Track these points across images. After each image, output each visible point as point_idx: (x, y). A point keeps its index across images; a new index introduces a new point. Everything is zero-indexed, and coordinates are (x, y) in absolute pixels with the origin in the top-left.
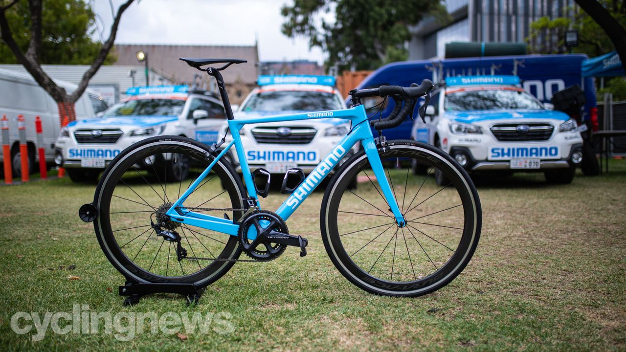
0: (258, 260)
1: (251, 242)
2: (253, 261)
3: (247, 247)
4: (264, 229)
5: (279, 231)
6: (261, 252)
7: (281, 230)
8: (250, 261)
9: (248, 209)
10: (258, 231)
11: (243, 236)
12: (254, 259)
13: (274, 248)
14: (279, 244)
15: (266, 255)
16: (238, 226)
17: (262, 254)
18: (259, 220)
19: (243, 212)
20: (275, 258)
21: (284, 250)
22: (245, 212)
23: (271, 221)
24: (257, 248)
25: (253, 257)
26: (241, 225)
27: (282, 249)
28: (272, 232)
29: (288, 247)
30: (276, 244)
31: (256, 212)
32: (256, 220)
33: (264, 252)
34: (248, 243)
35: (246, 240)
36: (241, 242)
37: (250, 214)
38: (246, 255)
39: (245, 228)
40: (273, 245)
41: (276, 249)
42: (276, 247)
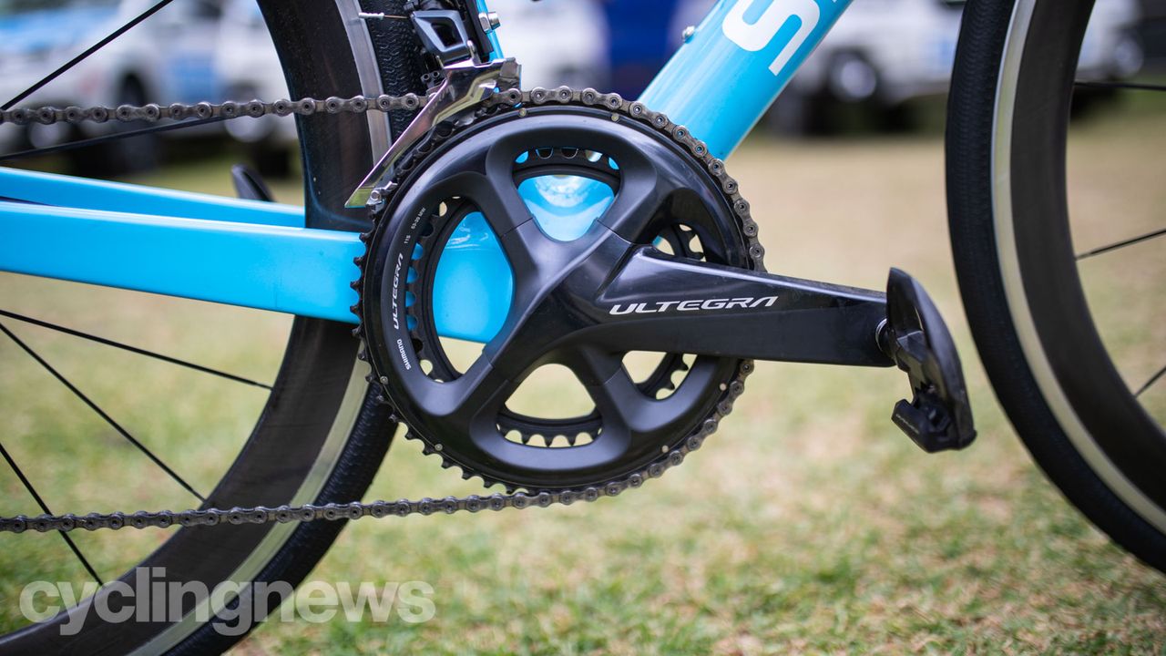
0: (534, 491)
1: (463, 355)
2: (496, 504)
3: (440, 399)
4: (573, 250)
5: (682, 253)
6: (549, 428)
7: (695, 245)
8: (474, 504)
9: (422, 91)
10: (522, 266)
11: (405, 312)
12: (499, 490)
13: (648, 390)
14: (689, 359)
15: (589, 451)
16: (350, 240)
17: (560, 441)
18: (519, 174)
19: (377, 121)
20: (664, 461)
21: (729, 396)
22: (399, 119)
23: (616, 182)
24: (516, 404)
25: (492, 470)
26: (372, 225)
27: (712, 388)
28: (640, 266)
29: (764, 374)
30: (659, 356)
31: (492, 109)
32: (496, 178)
33: (569, 427)
34: (445, 371)
35: (426, 342)
36: (382, 361)
37: (448, 133)
38: (437, 459)
39: (408, 250)
40: (640, 364)
41: (663, 393)
42: (661, 377)
